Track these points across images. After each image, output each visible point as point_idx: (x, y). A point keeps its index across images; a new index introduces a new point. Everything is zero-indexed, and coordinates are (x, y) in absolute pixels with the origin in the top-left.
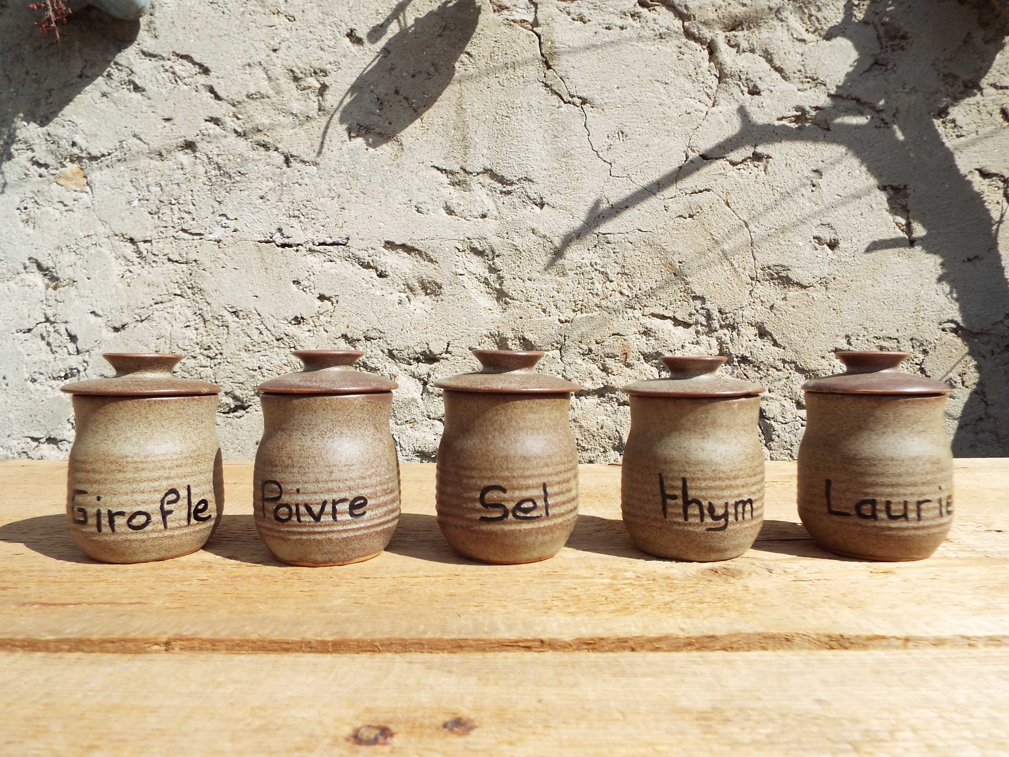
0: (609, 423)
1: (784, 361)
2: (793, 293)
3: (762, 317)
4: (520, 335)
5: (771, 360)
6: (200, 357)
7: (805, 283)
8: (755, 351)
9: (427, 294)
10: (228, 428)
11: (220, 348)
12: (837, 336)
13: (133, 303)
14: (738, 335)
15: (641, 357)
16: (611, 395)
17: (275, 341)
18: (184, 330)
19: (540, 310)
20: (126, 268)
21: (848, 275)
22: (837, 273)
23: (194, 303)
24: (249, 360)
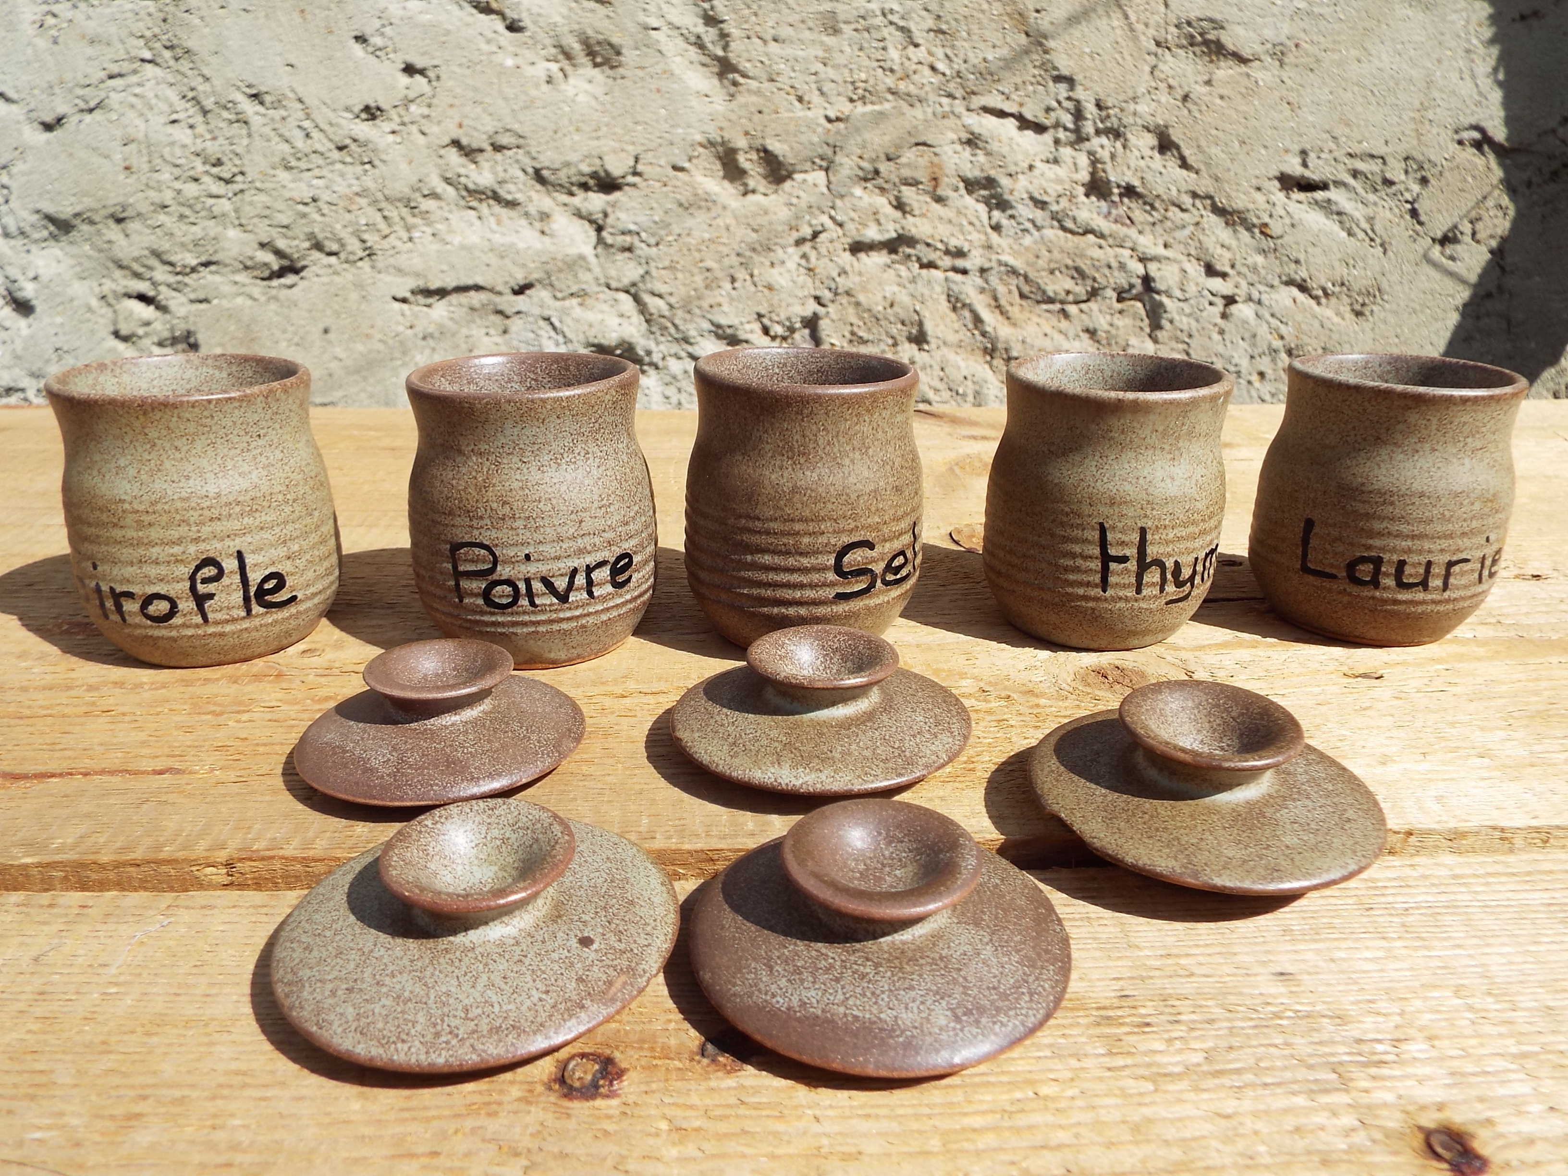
0: (903, 297)
1: (1195, 195)
2: (1225, 71)
3: (1167, 116)
4: (758, 143)
5: (1174, 192)
6: (206, 179)
7: (1246, 53)
8: (1149, 176)
9: (596, 65)
10: (273, 306)
11: (238, 162)
12: (1287, 151)
13: (68, 76)
14: (1124, 147)
15: (961, 185)
16: (908, 251)
17: (336, 152)
18: (170, 129)
19: (793, 98)
20: (45, 8)
21: (1322, 39)
22: (1302, 35)
23: (179, 77)
24: (292, 185)
